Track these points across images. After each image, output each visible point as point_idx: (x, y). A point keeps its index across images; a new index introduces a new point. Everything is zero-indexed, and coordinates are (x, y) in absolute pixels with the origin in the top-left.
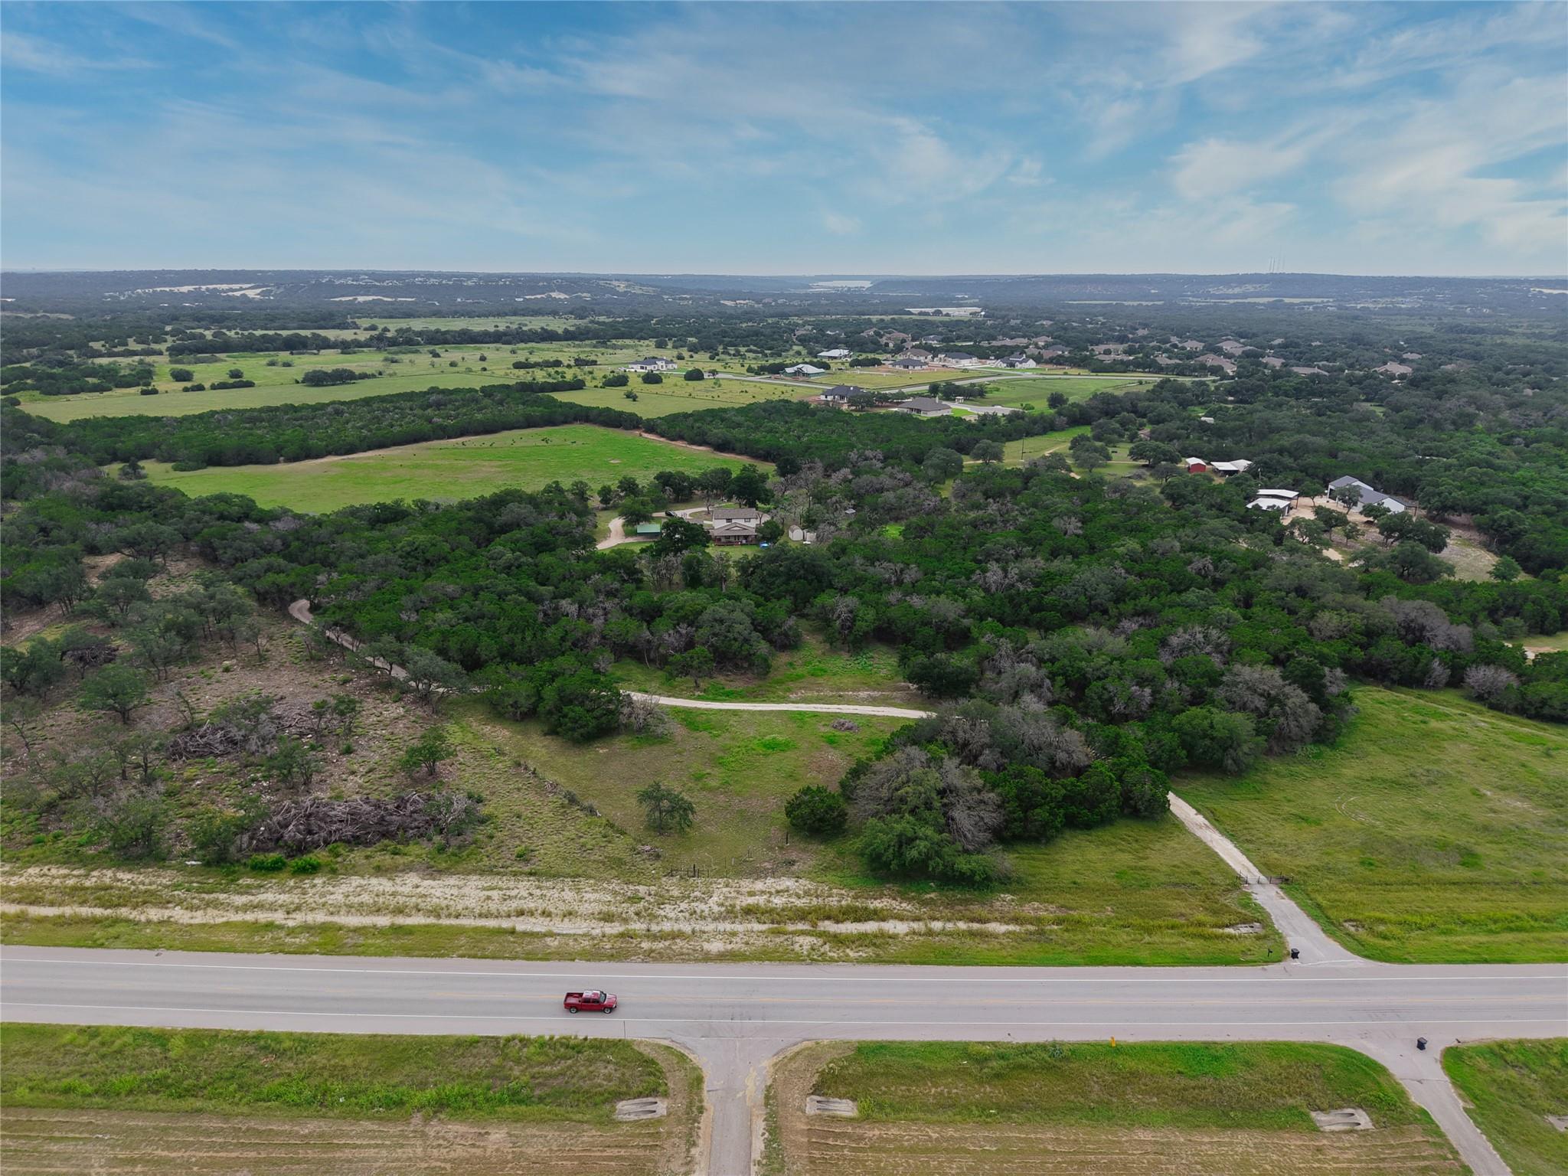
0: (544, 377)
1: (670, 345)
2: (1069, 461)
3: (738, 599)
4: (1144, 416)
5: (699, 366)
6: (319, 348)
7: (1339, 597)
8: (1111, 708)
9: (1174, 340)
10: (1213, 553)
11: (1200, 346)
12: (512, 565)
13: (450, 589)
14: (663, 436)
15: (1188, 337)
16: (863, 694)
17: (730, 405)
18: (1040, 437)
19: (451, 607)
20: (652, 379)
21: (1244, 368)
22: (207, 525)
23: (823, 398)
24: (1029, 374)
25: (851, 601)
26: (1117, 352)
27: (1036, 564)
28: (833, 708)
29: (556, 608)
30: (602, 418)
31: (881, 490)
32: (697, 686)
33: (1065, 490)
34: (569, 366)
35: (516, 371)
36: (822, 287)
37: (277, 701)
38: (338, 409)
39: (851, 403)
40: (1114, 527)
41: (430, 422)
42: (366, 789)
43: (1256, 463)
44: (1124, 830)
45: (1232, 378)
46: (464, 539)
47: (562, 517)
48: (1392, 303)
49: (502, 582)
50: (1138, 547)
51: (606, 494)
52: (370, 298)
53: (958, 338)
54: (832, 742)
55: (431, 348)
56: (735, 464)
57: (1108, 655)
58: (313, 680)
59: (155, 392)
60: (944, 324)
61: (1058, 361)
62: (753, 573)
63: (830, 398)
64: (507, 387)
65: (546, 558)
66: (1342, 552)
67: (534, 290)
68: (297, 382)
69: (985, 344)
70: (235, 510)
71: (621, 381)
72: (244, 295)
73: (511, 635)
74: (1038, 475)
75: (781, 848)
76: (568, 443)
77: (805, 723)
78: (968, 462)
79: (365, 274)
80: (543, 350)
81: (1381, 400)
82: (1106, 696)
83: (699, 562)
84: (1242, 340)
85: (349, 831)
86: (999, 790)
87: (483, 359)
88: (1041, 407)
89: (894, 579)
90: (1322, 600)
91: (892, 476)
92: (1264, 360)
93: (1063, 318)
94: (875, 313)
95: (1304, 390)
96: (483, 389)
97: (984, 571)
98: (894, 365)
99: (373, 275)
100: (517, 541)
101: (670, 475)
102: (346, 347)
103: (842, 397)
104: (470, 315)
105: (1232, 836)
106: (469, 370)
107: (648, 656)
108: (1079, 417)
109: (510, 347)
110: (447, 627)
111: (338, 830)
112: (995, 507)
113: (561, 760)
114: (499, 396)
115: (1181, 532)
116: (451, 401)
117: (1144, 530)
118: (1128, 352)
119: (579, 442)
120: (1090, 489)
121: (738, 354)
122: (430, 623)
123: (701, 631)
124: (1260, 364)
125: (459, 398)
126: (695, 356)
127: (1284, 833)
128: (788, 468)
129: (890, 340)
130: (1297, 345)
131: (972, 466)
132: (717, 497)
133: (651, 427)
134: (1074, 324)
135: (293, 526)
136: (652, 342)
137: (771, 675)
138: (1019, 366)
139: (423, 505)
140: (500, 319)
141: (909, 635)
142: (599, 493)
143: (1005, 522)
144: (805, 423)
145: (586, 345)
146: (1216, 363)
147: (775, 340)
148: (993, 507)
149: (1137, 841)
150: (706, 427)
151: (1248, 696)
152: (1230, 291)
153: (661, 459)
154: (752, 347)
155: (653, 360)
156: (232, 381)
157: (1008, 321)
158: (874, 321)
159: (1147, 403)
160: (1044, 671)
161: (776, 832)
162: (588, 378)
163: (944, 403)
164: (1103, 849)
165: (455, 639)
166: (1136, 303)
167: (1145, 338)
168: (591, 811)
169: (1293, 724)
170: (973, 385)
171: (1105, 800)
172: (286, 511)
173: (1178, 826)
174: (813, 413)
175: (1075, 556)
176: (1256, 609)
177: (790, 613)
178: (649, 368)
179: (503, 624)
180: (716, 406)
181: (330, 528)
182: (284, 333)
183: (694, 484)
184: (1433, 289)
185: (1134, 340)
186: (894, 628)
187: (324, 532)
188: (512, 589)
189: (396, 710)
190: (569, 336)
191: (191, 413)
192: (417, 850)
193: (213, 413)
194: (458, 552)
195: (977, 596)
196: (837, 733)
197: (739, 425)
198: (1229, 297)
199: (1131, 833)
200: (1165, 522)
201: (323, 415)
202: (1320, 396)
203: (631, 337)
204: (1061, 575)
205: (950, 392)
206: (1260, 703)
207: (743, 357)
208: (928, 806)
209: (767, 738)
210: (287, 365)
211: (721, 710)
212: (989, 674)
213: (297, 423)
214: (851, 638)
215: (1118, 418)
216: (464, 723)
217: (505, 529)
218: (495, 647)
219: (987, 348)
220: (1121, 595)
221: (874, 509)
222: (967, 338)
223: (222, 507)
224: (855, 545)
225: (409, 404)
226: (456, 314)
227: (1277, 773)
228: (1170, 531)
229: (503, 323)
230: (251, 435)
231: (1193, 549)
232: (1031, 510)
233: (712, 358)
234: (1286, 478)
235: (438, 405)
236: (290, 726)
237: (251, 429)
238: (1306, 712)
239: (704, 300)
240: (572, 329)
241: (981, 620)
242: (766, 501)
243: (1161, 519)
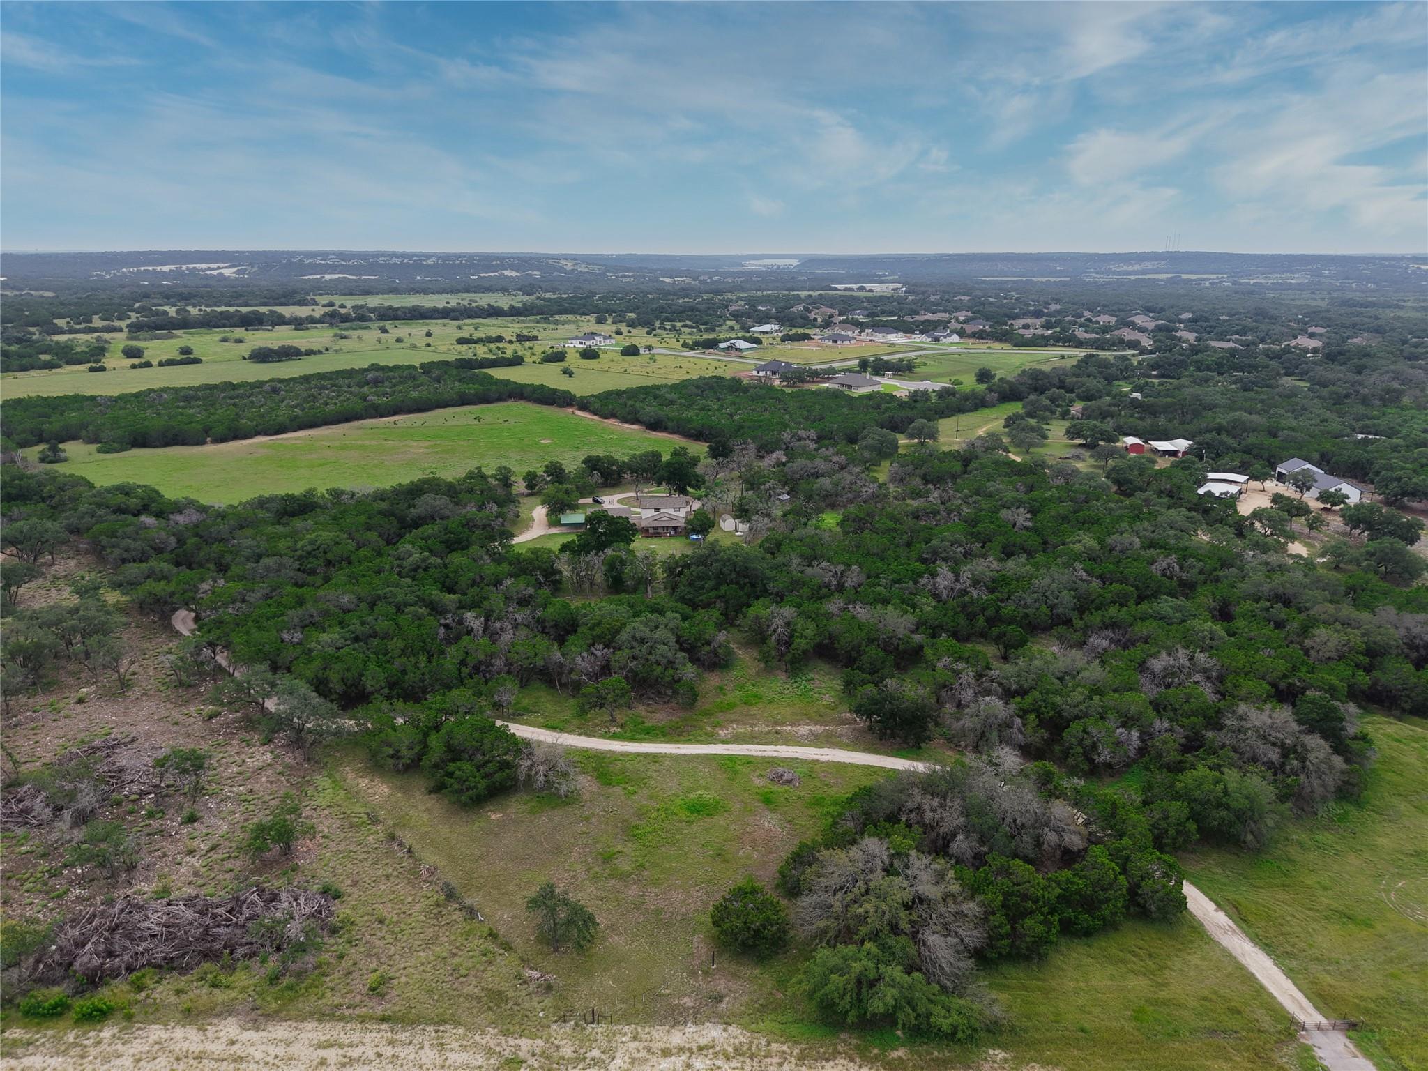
0: (484, 353)
1: (610, 320)
2: (1005, 440)
3: (661, 612)
4: (1072, 391)
5: (636, 341)
6: (274, 324)
7: (1331, 608)
8: (1096, 757)
9: (1087, 314)
10: (1177, 550)
11: (1113, 320)
12: (419, 567)
13: (345, 599)
14: (596, 414)
15: (1100, 312)
16: (804, 729)
17: (663, 382)
18: (972, 414)
19: (342, 624)
20: (589, 354)
21: (1160, 342)
22: (100, 520)
23: (755, 373)
24: (953, 349)
25: (788, 611)
26: (1036, 328)
27: (988, 566)
28: (769, 751)
29: (460, 622)
30: (535, 396)
31: (817, 475)
32: (613, 720)
33: (1006, 474)
34: (511, 342)
35: (459, 347)
36: (753, 265)
37: (126, 744)
38: (275, 388)
39: (784, 378)
40: (1065, 519)
41: (365, 400)
42: (201, 877)
43: (1198, 443)
44: (1133, 938)
45: (1151, 352)
46: (373, 536)
47: (480, 508)
48: (1282, 278)
49: (403, 590)
50: (1094, 543)
51: (531, 479)
52: (337, 276)
53: (883, 313)
54: (768, 801)
55: (381, 324)
56: (666, 444)
57: (1084, 687)
58: (176, 714)
59: (103, 369)
60: (869, 299)
61: (980, 335)
62: (681, 573)
63: (762, 374)
64: (447, 363)
65: (457, 559)
66: (1306, 545)
67: (489, 268)
68: (244, 358)
69: (908, 318)
70: (133, 502)
71: (559, 357)
72: (221, 274)
73: (404, 659)
74: (977, 458)
75: (706, 973)
76: (501, 421)
77: (736, 772)
78: (903, 441)
79: (334, 254)
80: (488, 326)
81: (1302, 374)
82: (1088, 742)
83: (623, 562)
84: (1151, 315)
85: (160, 952)
86: (981, 898)
87: (429, 335)
88: (969, 383)
89: (834, 582)
90: (1311, 612)
91: (827, 460)
92: (1178, 334)
93: (979, 293)
94: (804, 289)
95: (1224, 365)
96: (423, 366)
97: (934, 575)
98: (823, 340)
99: (342, 255)
100: (429, 537)
101: (598, 459)
102: (299, 323)
103: (774, 373)
104: (425, 291)
105: (1267, 946)
106: (414, 346)
107: (559, 680)
108: (1009, 393)
109: (456, 323)
110: (331, 651)
111: (147, 950)
112: (936, 494)
113: (444, 830)
114: (436, 373)
115: (1138, 526)
116: (389, 378)
117: (1098, 522)
118: (1047, 326)
119: (512, 421)
120: (1031, 473)
121: (674, 329)
122: (313, 645)
123: (619, 653)
124: (1174, 338)
125: (396, 375)
126: (632, 330)
127: (1328, 939)
128: (720, 451)
129: (818, 315)
130: (1207, 320)
131: (908, 446)
132: (647, 480)
133: (584, 405)
134: (991, 299)
135: (194, 519)
136: (592, 318)
137: (698, 703)
138: (943, 340)
139: (337, 494)
140: (453, 296)
141: (854, 654)
142: (524, 479)
143: (949, 512)
144: (737, 400)
145: (530, 321)
146: (1133, 338)
147: (710, 315)
148: (934, 496)
149: (1150, 955)
150: (638, 405)
151: (1259, 746)
152: (1130, 268)
153: (592, 439)
154: (688, 322)
155: (592, 335)
156: (180, 357)
157: (929, 297)
158: (803, 296)
159: (1075, 379)
160: (1012, 707)
161: (700, 946)
162: (528, 353)
163: (875, 378)
164: (1111, 970)
165: (337, 666)
166: (1044, 280)
167: (1059, 312)
168: (471, 913)
169: (1316, 783)
170: (901, 360)
171: (1107, 900)
172: (191, 503)
173: (1197, 930)
174: (746, 390)
175: (1030, 554)
176: (1240, 623)
177: (720, 627)
178: (588, 343)
179: (396, 645)
180: (649, 382)
181: (232, 522)
182: (244, 310)
183: (623, 468)
184: (1319, 266)
185: (1048, 315)
186: (836, 646)
187: (223, 528)
188: (411, 598)
189: (262, 756)
190: (514, 312)
191: (127, 392)
192: (245, 979)
193: (150, 391)
194: (363, 552)
195: (927, 605)
196: (775, 788)
197: (672, 403)
198: (1129, 273)
199: (1141, 943)
200: (1118, 513)
201: (260, 393)
202: (1242, 370)
203: (573, 312)
204: (1018, 580)
205: (879, 367)
206: (1274, 755)
207: (678, 332)
208: (895, 929)
209: (692, 796)
210: (240, 341)
211: (639, 755)
212: (949, 708)
213: (232, 401)
214: (788, 657)
215: (1048, 393)
216: (337, 776)
217: (417, 523)
218: (383, 676)
219: (912, 323)
220: (1085, 605)
221: (809, 498)
222: (891, 313)
223: (121, 499)
224: (791, 541)
225: (347, 381)
226: (412, 291)
227: (1301, 844)
228: (1126, 524)
229: (453, 301)
230: (182, 414)
231: (1152, 545)
232: (975, 498)
233: (649, 333)
234: (1232, 461)
235: (376, 382)
236: (132, 781)
237: (184, 408)
238: (1331, 767)
239: (644, 277)
240: (517, 305)
241: (934, 636)
242: (697, 487)
243: (1111, 509)
